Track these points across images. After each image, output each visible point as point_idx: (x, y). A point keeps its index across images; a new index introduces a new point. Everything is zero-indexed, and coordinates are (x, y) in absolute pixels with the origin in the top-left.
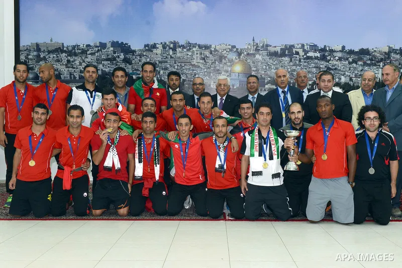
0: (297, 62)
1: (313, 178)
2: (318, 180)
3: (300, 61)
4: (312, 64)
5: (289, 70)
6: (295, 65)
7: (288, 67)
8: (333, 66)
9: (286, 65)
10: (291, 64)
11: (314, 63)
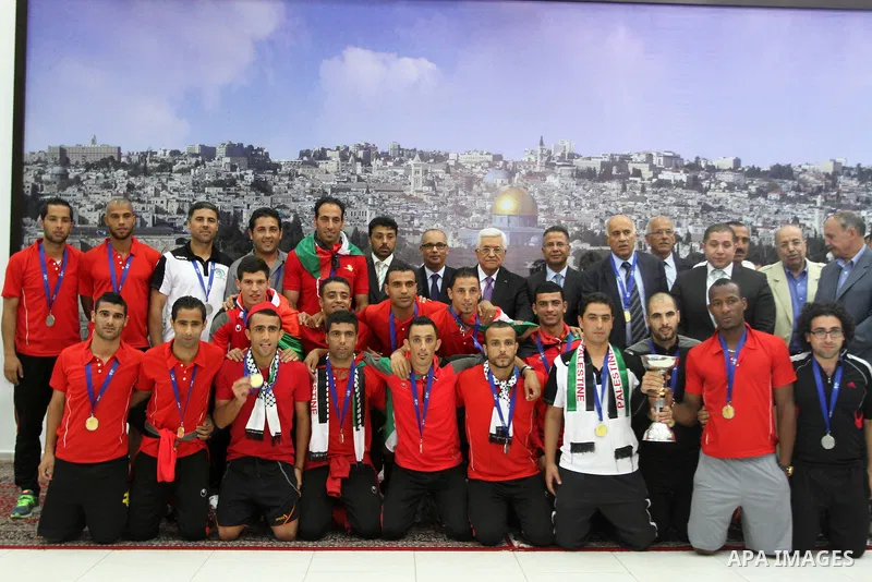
0: (638, 193)
1: (702, 457)
2: (714, 461)
3: (643, 190)
4: (670, 198)
5: (620, 209)
6: (633, 198)
7: (618, 203)
8: (715, 201)
9: (613, 199)
10: (625, 196)
11: (674, 196)
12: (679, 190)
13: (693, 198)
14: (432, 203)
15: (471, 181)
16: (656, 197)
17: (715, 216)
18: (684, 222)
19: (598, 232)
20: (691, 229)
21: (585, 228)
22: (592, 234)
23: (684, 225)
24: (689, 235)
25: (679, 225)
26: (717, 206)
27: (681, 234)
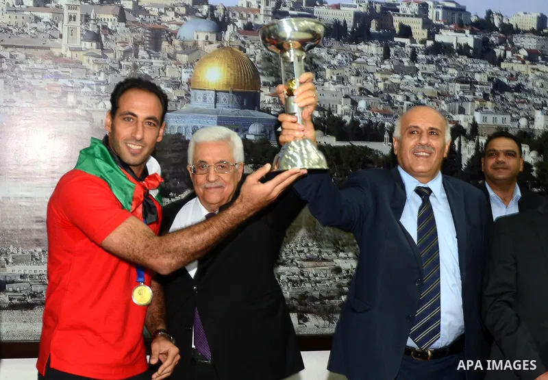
0: (406, 62)
3: (414, 57)
4: (451, 71)
5: (381, 86)
6: (396, 70)
7: (378, 76)
8: (511, 77)
9: (371, 69)
10: (387, 66)
11: (457, 67)
12: (463, 59)
13: (482, 71)
14: (96, 68)
15: (158, 37)
16: (431, 68)
17: (511, 99)
18: (468, 107)
19: (347, 119)
20: (478, 117)
21: (330, 112)
22: (339, 121)
23: (468, 111)
24: (474, 126)
25: (462, 111)
26: (514, 83)
27: (465, 125)
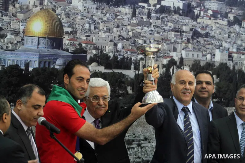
0: (145, 17)
3: (149, 16)
4: (169, 24)
5: (130, 34)
6: (141, 24)
7: (129, 28)
8: (203, 28)
9: (125, 23)
10: (134, 21)
11: (173, 22)
12: (176, 17)
13: (187, 24)
15: (7, 3)
16: (159, 22)
17: (202, 42)
18: (179, 47)
19: (111, 55)
20: (184, 53)
21: (102, 51)
22: (106, 56)
23: (178, 50)
24: (182, 59)
25: (175, 50)
26: (204, 32)
27: (176, 59)
